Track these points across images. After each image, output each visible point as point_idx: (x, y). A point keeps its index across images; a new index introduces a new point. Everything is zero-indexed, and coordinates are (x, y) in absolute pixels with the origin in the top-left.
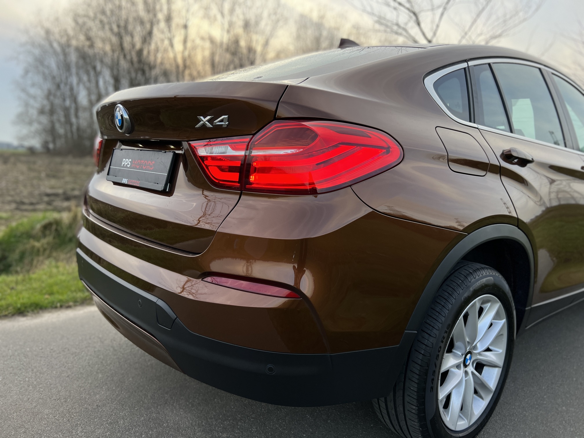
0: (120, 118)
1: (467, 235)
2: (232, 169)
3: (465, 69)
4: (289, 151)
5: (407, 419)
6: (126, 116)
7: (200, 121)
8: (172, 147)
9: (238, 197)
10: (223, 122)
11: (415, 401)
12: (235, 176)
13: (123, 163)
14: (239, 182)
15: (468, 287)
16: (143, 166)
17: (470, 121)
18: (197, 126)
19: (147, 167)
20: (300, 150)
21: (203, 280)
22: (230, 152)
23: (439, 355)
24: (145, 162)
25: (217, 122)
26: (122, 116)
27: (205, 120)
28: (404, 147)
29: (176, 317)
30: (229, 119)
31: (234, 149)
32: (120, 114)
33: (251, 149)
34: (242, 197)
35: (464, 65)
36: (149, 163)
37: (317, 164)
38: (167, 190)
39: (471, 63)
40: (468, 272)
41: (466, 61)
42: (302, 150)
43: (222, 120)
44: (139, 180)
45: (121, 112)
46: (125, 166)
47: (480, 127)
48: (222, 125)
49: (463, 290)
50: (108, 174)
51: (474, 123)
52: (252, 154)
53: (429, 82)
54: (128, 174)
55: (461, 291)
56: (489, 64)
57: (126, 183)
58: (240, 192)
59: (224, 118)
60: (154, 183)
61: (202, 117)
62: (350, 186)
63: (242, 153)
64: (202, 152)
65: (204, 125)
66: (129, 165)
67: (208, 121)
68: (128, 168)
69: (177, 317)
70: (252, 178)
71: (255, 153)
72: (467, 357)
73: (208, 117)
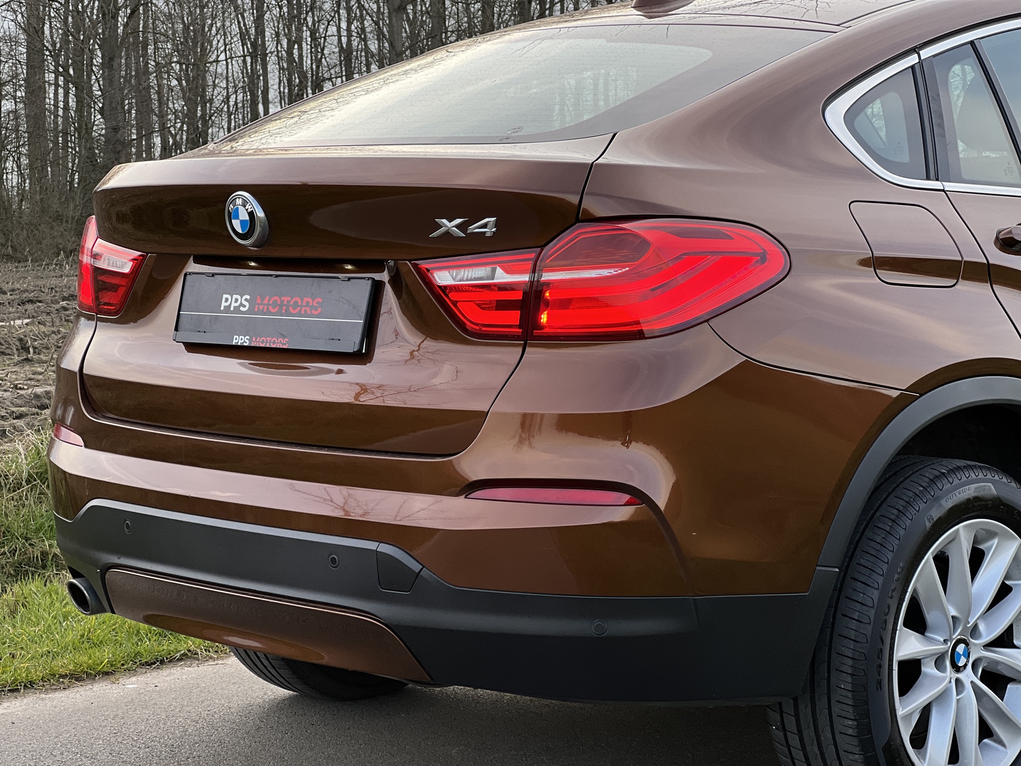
0: (247, 218)
1: (919, 397)
2: (502, 305)
3: (913, 67)
4: (605, 272)
5: (841, 753)
6: (260, 213)
7: (439, 226)
8: (349, 267)
9: (520, 350)
10: (486, 228)
11: (850, 709)
12: (514, 317)
13: (224, 304)
14: (520, 327)
15: (937, 499)
16: (290, 308)
17: (928, 178)
18: (434, 234)
19: (301, 309)
20: (624, 270)
21: (468, 497)
22: (502, 277)
23: (886, 620)
24: (294, 300)
25: (474, 228)
26: (251, 214)
27: (450, 225)
28: (789, 248)
29: (421, 567)
30: (496, 224)
31: (508, 272)
32: (247, 210)
33: (541, 271)
34: (528, 349)
35: (913, 60)
36: (308, 303)
37: (653, 290)
38: (364, 351)
39: (926, 53)
40: (937, 473)
41: (915, 50)
42: (627, 269)
43: (487, 225)
44: (284, 336)
45: (250, 207)
46: (232, 309)
47: (949, 186)
48: (485, 233)
49: (926, 503)
50: (176, 329)
51: (937, 180)
52: (542, 279)
53: (836, 113)
54: (246, 326)
55: (922, 505)
56: (972, 43)
57: (245, 344)
58: (523, 342)
59: (488, 222)
60: (329, 339)
61: (444, 221)
62: (707, 321)
63: (526, 278)
64: (443, 278)
65: (448, 233)
66: (244, 306)
67: (457, 226)
68: (244, 313)
69: (424, 567)
70: (544, 318)
71: (547, 277)
72: (957, 650)
73: (458, 221)
